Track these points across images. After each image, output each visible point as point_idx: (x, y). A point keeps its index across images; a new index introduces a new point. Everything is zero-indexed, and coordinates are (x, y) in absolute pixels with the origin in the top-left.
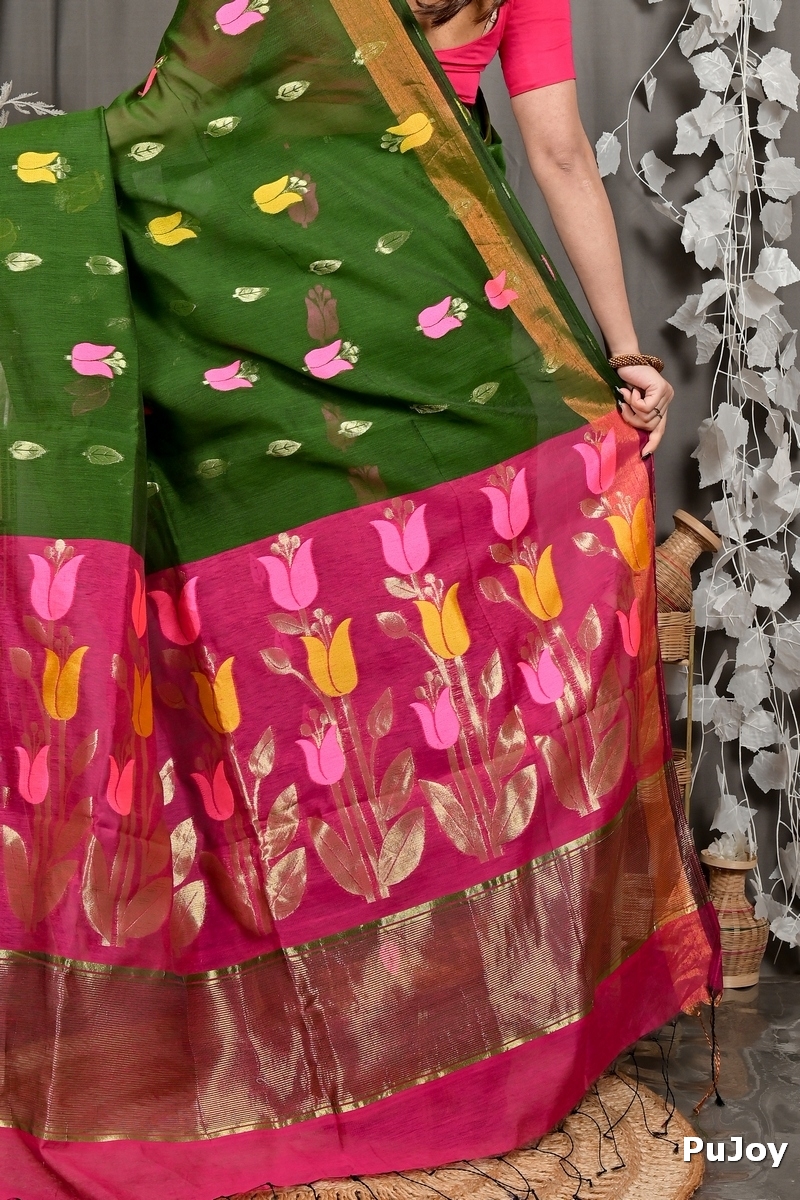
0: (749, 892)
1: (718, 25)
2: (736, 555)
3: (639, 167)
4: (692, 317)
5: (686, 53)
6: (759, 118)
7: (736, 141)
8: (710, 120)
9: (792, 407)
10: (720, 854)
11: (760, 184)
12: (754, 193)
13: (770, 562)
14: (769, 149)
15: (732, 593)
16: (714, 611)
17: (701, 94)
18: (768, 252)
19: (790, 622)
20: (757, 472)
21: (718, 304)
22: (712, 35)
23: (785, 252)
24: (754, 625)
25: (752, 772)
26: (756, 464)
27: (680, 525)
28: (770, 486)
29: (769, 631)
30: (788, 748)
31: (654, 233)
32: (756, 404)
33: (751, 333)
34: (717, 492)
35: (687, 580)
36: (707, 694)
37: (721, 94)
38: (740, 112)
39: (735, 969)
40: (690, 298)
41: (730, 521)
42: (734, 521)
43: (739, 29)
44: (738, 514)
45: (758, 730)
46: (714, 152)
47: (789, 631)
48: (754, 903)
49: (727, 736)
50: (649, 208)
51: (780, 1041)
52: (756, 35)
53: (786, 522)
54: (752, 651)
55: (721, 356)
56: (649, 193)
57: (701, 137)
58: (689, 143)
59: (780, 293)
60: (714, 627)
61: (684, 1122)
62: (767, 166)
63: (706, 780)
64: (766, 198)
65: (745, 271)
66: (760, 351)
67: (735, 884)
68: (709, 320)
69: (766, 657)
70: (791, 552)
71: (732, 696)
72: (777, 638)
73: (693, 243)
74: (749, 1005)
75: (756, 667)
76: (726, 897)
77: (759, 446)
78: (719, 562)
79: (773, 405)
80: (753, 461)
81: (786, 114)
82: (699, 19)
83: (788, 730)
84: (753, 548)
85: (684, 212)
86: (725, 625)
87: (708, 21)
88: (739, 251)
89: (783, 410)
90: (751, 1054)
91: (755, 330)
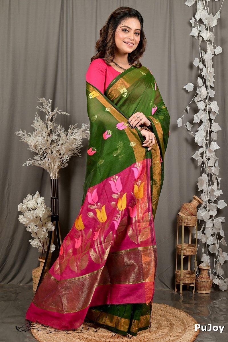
0: (209, 274)
1: (202, 96)
2: (206, 205)
3: (186, 125)
4: (197, 156)
5: (196, 102)
6: (210, 115)
7: (206, 120)
8: (201, 115)
9: (217, 174)
10: (203, 266)
11: (211, 129)
12: (210, 130)
13: (213, 206)
14: (213, 121)
15: (205, 212)
16: (201, 216)
18: (212, 143)
19: (217, 218)
20: (210, 188)
21: (202, 153)
22: (201, 98)
23: (216, 143)
24: (210, 219)
25: (209, 249)
26: (210, 186)
27: (194, 198)
28: (213, 191)
29: (213, 220)
30: (216, 244)
31: (189, 139)
32: (210, 174)
33: (209, 159)
34: (202, 191)
35: (196, 210)
36: (200, 233)
37: (203, 110)
38: (207, 114)
39: (206, 290)
40: (196, 152)
41: (205, 198)
43: (206, 97)
44: (206, 196)
45: (210, 240)
46: (201, 122)
47: (217, 220)
48: (210, 276)
49: (204, 241)
50: (188, 134)
51: (215, 304)
52: (210, 98)
53: (216, 198)
54: (209, 224)
55: (203, 164)
56: (188, 130)
57: (199, 119)
58: (196, 120)
59: (215, 151)
60: (201, 219)
61: (195, 321)
62: (212, 125)
63: (200, 251)
64: (212, 131)
65: (208, 146)
66: (211, 163)
67: (205, 272)
68: (200, 156)
69: (212, 225)
70: (217, 204)
71: (205, 233)
72: (214, 222)
73: (197, 141)
74: (208, 297)
75: (210, 228)
76: (204, 275)
77: (211, 182)
78: (203, 206)
79: (213, 174)
80: (209, 185)
81: (216, 114)
82: (198, 95)
83: (216, 241)
84: (209, 203)
85: (195, 134)
86: (204, 219)
87: (200, 95)
88: (207, 142)
89: (216, 175)
90: (209, 307)
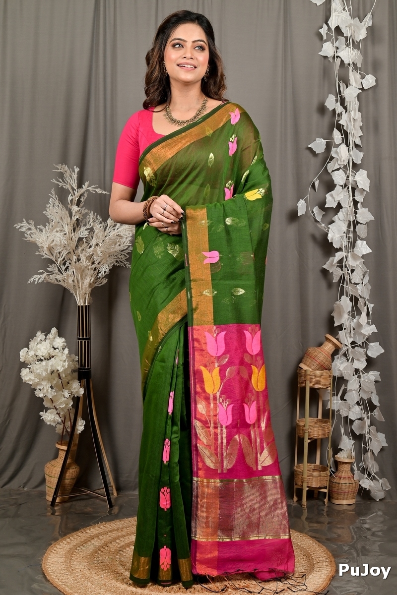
0: (352, 470)
1: (341, 161)
2: (347, 350)
3: (313, 212)
4: (332, 265)
5: (330, 171)
6: (355, 194)
7: (347, 202)
8: (338, 195)
9: (367, 297)
10: (342, 457)
11: (356, 218)
12: (354, 221)
13: (359, 352)
14: (359, 205)
15: (346, 364)
16: (339, 370)
17: (335, 186)
18: (359, 242)
19: (366, 374)
20: (355, 320)
21: (341, 261)
22: (339, 165)
23: (365, 242)
24: (354, 375)
25: (353, 427)
26: (355, 318)
27: (327, 339)
28: (359, 326)
29: (359, 377)
30: (366, 419)
31: (318, 235)
32: (355, 296)
33: (353, 271)
34: (340, 327)
35: (330, 359)
36: (337, 400)
37: (342, 186)
38: (349, 192)
39: (347, 498)
40: (331, 259)
41: (345, 338)
42: (347, 338)
43: (348, 163)
44: (348, 336)
45: (355, 413)
46: (339, 206)
47: (366, 377)
48: (354, 474)
49: (344, 414)
50: (317, 227)
51: (363, 524)
52: (354, 165)
53: (365, 338)
54: (353, 384)
55: (342, 279)
56: (316, 221)
57: (335, 201)
58: (331, 203)
59: (363, 256)
60: (340, 376)
61: (329, 552)
62: (358, 211)
63: (337, 431)
64: (358, 223)
65: (350, 249)
66: (356, 277)
67: (347, 468)
68: (338, 266)
69: (358, 386)
70: (367, 349)
71: (346, 400)
72: (362, 379)
73: (332, 239)
74: (352, 511)
75: (354, 390)
76: (344, 472)
77: (356, 311)
78: (341, 353)
79: (361, 297)
80: (353, 316)
81: (365, 193)
82: (334, 159)
83: (366, 413)
84: (353, 347)
85: (329, 228)
86: (343, 375)
87: (337, 160)
88: (349, 242)
89: (364, 298)
90: (353, 528)
91: (354, 270)
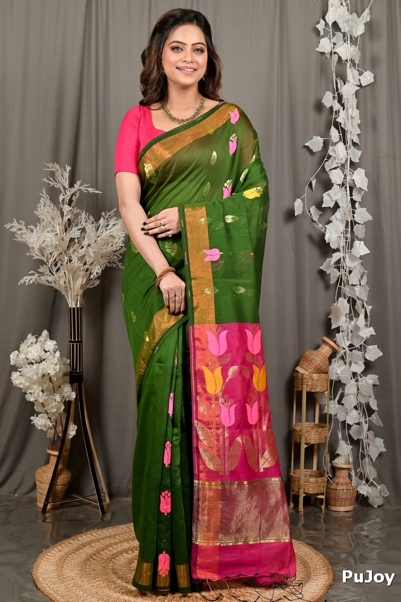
0: (350, 476)
1: (338, 160)
2: (345, 353)
3: (310, 212)
4: (329, 266)
5: (327, 170)
6: (353, 194)
7: (345, 202)
8: (335, 194)
9: (365, 299)
10: (339, 462)
11: (354, 218)
12: (351, 221)
13: (357, 355)
14: (357, 205)
15: (343, 367)
16: (337, 374)
17: (332, 185)
18: (357, 243)
19: (364, 377)
20: (353, 323)
21: (339, 262)
22: (336, 163)
23: (363, 243)
24: (351, 379)
25: (351, 432)
26: (352, 320)
27: (324, 342)
28: (357, 328)
29: (357, 381)
30: (364, 423)
31: (315, 236)
32: (352, 298)
33: (350, 272)
34: (338, 330)
35: (327, 362)
36: (334, 404)
37: (339, 185)
38: (346, 191)
39: (345, 504)
40: (328, 259)
41: (343, 341)
42: (344, 341)
43: (346, 161)
44: (345, 338)
45: (353, 417)
46: (337, 206)
47: (364, 381)
48: (351, 480)
49: (341, 419)
50: (314, 227)
51: (361, 531)
52: (352, 164)
53: (363, 341)
54: (350, 388)
55: (339, 280)
56: (313, 221)
57: (332, 200)
58: (328, 203)
59: (361, 257)
60: (337, 379)
61: (326, 560)
62: (356, 211)
63: (334, 437)
64: (356, 223)
65: (348, 250)
66: (354, 279)
67: (344, 474)
68: (335, 267)
69: (356, 390)
70: (365, 352)
71: (343, 405)
72: (360, 383)
73: (329, 239)
74: (350, 517)
75: (352, 394)
76: (341, 478)
77: (353, 313)
78: (339, 356)
79: (358, 298)
80: (351, 319)
81: (363, 192)
82: (332, 158)
83: (364, 417)
84: (351, 350)
85: (326, 228)
86: (341, 379)
87: (335, 158)
88: (346, 242)
89: (362, 300)
90: (350, 535)
91: (352, 271)
